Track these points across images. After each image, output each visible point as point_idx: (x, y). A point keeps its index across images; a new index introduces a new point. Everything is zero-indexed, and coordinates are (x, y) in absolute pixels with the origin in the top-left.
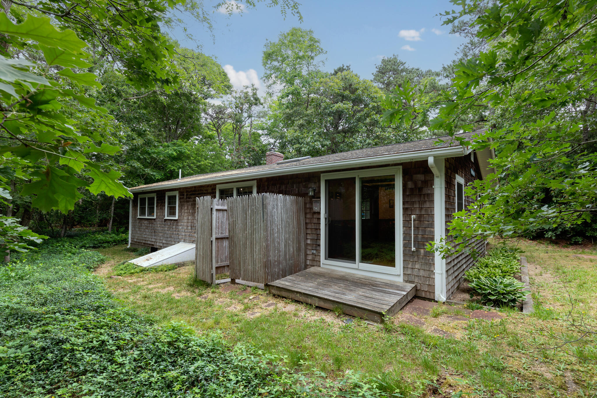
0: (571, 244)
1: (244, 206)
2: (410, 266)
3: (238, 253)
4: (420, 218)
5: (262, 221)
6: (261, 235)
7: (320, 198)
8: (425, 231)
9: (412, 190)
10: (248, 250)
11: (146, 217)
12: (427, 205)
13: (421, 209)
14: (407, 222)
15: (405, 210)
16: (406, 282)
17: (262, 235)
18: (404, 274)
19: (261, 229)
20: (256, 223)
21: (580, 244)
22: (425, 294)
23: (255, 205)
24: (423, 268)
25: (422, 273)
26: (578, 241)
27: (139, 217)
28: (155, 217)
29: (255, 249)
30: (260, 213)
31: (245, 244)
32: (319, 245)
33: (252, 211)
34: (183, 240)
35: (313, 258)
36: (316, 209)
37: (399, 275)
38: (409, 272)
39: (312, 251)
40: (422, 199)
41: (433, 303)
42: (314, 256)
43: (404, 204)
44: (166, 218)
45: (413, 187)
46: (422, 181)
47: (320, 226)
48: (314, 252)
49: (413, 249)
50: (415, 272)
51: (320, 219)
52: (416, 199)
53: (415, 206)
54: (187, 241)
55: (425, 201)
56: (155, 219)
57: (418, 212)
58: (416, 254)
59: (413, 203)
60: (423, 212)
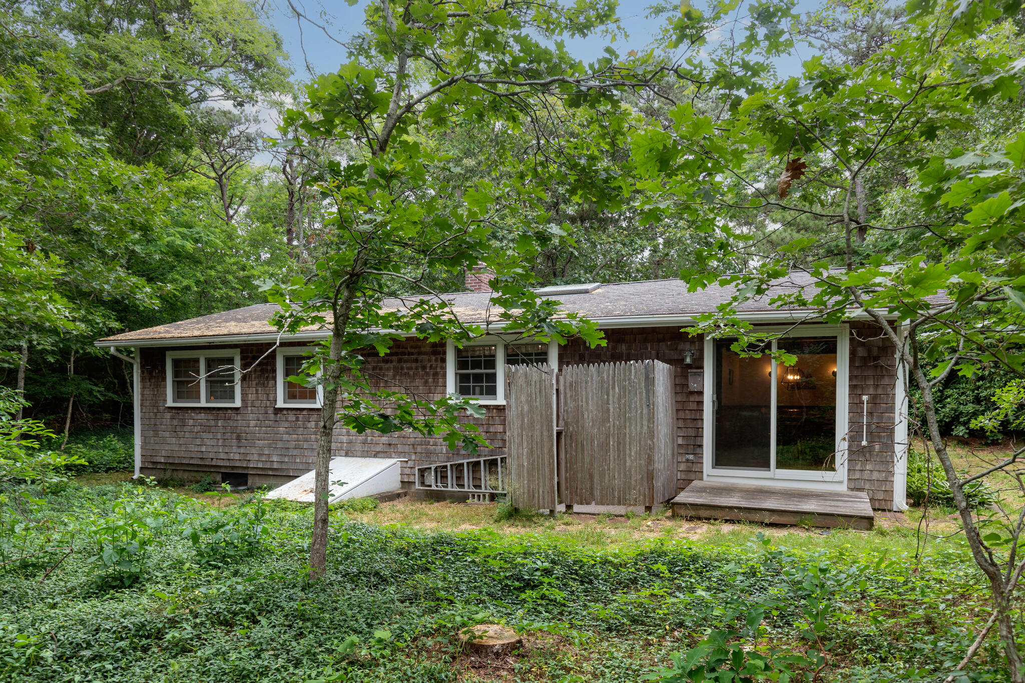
0: (987, 445)
1: (602, 381)
2: (858, 467)
3: (587, 459)
4: (874, 400)
5: (644, 406)
6: (642, 427)
7: (702, 368)
8: (882, 417)
9: (864, 360)
10: (612, 454)
11: (203, 403)
12: (886, 381)
13: (876, 387)
14: (855, 406)
15: (852, 388)
16: (852, 490)
17: (645, 428)
18: (849, 479)
19: (642, 418)
20: (630, 408)
21: (999, 444)
22: (880, 504)
23: (629, 379)
24: (877, 468)
25: (875, 475)
26: (998, 439)
27: (170, 403)
28: (238, 403)
29: (628, 452)
30: (641, 393)
31: (604, 446)
32: (701, 446)
33: (623, 389)
34: (343, 453)
35: (688, 467)
36: (693, 386)
37: (841, 482)
38: (857, 475)
39: (687, 456)
40: (879, 373)
41: (888, 514)
42: (690, 464)
43: (851, 379)
44: (280, 404)
45: (866, 355)
46: (879, 348)
47: (702, 415)
48: (691, 457)
49: (864, 443)
50: (866, 475)
51: (702, 402)
52: (870, 373)
53: (868, 383)
54: (359, 454)
55: (883, 376)
56: (237, 409)
57: (871, 391)
58: (867, 449)
59: (865, 378)
60: (880, 391)
